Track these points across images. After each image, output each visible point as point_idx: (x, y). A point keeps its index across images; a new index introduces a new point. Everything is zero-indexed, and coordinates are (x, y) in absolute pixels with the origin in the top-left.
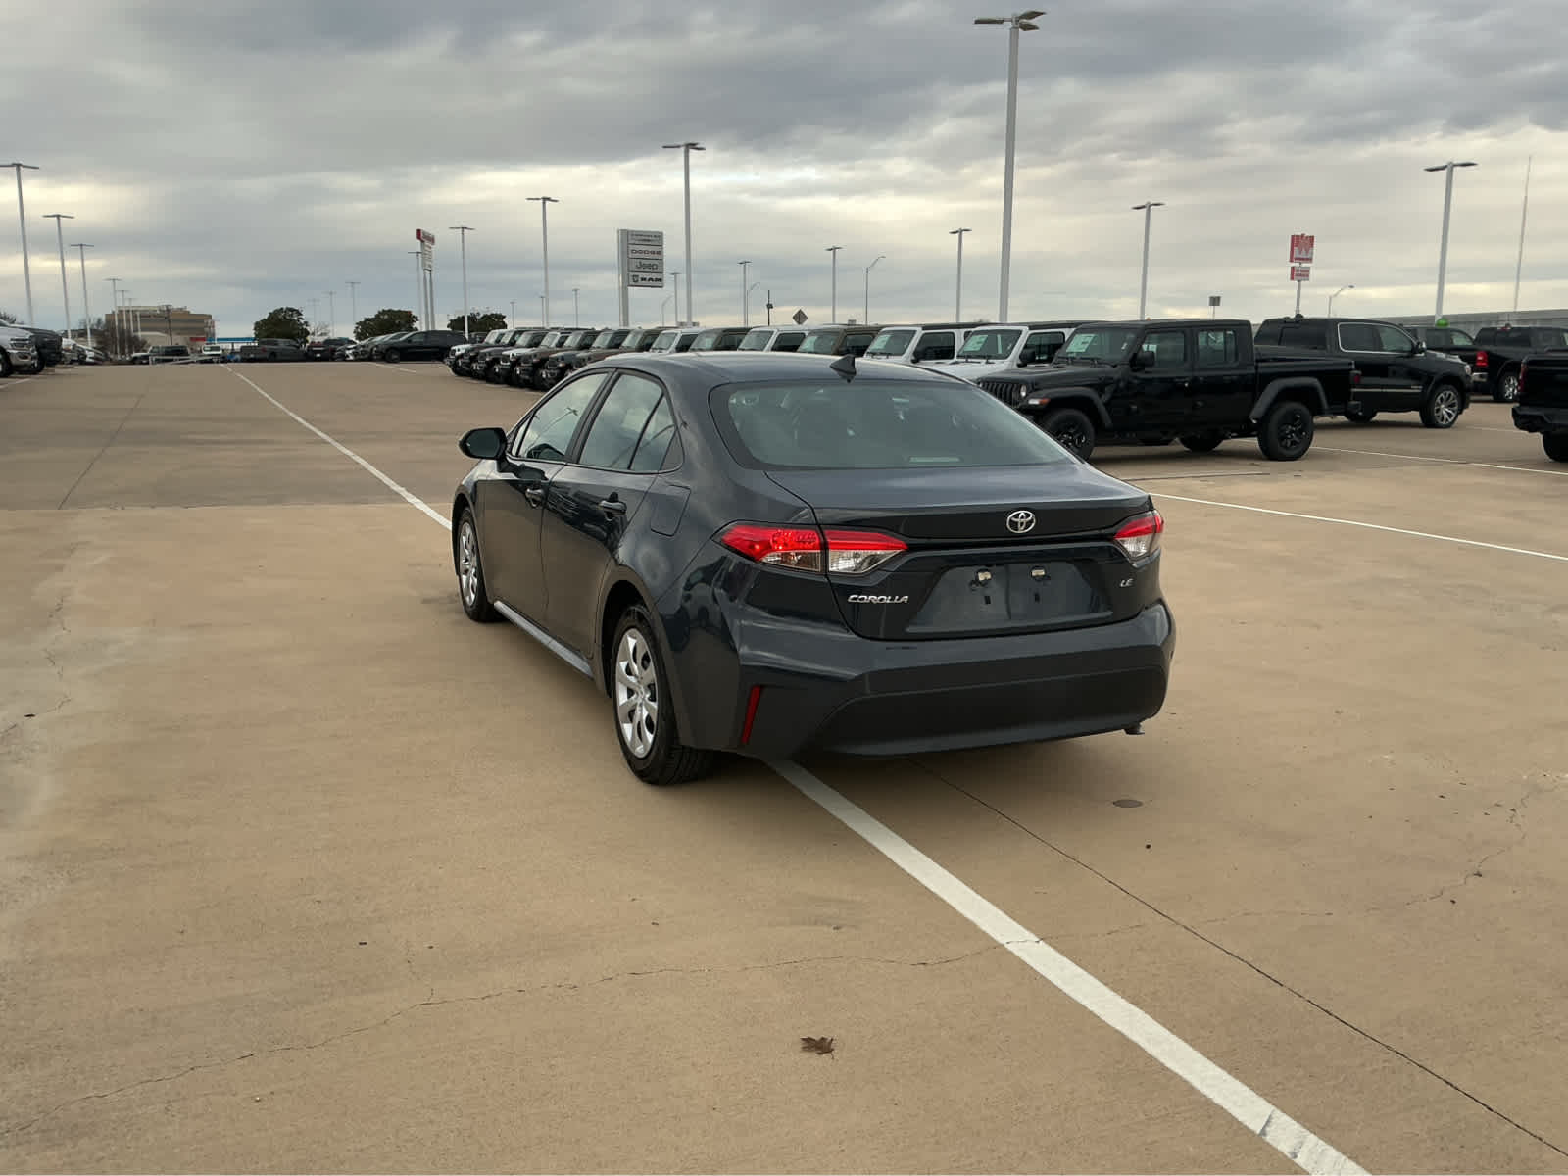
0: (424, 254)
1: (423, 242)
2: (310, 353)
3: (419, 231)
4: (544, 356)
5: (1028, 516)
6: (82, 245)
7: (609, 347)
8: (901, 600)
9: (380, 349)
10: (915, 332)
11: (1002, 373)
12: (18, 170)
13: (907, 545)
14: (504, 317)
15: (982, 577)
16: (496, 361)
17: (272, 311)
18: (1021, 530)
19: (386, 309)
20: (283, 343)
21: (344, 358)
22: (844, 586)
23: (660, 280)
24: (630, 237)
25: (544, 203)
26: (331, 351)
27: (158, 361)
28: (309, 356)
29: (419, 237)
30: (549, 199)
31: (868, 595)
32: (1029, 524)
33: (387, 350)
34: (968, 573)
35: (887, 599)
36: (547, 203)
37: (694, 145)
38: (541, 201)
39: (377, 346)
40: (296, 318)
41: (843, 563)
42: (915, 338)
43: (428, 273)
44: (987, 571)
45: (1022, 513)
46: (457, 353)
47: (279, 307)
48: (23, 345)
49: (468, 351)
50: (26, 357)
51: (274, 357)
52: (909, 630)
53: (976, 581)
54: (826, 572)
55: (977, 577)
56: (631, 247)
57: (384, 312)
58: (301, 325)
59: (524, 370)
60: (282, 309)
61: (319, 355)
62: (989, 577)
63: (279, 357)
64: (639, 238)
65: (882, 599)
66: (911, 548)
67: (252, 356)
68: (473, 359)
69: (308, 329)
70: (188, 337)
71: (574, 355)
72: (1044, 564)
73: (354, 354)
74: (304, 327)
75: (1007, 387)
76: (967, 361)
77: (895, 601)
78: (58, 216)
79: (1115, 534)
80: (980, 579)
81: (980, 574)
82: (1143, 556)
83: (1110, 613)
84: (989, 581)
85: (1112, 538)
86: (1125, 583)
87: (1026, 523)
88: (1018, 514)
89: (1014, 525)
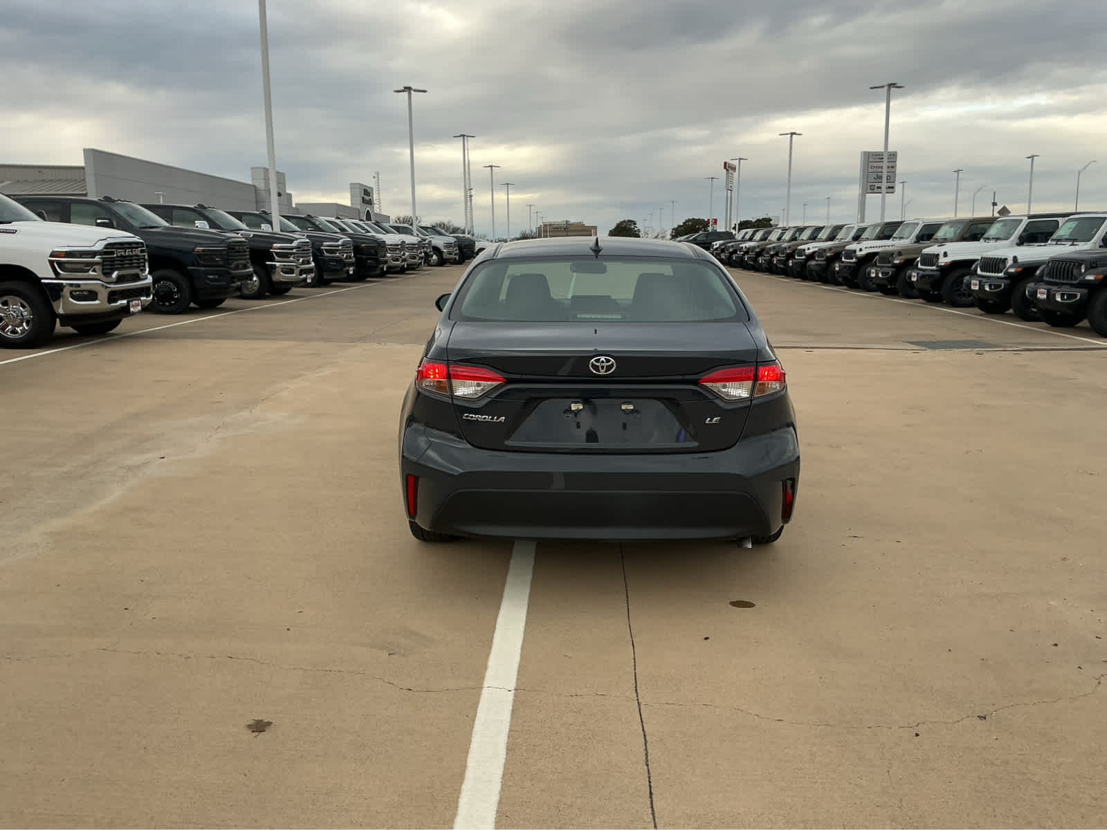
0: (729, 179)
1: (727, 170)
3: (725, 163)
4: (763, 247)
5: (608, 361)
7: (808, 240)
8: (499, 420)
10: (1021, 220)
11: (1069, 253)
13: (506, 378)
14: (771, 220)
15: (574, 407)
16: (735, 252)
17: (620, 222)
18: (602, 372)
19: (691, 218)
22: (463, 406)
23: (893, 188)
24: (870, 156)
25: (791, 137)
29: (725, 167)
30: (795, 133)
31: (475, 415)
32: (609, 368)
34: (560, 403)
35: (488, 418)
36: (794, 136)
37: (894, 84)
38: (789, 135)
40: (633, 227)
41: (464, 390)
42: (1021, 225)
43: (729, 192)
44: (579, 402)
45: (603, 359)
46: (715, 247)
48: (450, 247)
49: (721, 245)
50: (451, 254)
52: (509, 443)
53: (570, 410)
54: (452, 397)
55: (570, 408)
56: (871, 164)
57: (689, 220)
59: (750, 257)
60: (625, 221)
62: (580, 408)
64: (876, 157)
65: (485, 418)
66: (509, 381)
68: (723, 251)
71: (781, 246)
72: (634, 401)
75: (1070, 264)
76: (1057, 244)
77: (494, 420)
78: (491, 166)
79: (699, 379)
80: (573, 409)
81: (573, 405)
82: (742, 400)
83: (696, 444)
84: (581, 410)
85: (695, 383)
86: (711, 420)
87: (607, 366)
88: (599, 359)
89: (596, 368)
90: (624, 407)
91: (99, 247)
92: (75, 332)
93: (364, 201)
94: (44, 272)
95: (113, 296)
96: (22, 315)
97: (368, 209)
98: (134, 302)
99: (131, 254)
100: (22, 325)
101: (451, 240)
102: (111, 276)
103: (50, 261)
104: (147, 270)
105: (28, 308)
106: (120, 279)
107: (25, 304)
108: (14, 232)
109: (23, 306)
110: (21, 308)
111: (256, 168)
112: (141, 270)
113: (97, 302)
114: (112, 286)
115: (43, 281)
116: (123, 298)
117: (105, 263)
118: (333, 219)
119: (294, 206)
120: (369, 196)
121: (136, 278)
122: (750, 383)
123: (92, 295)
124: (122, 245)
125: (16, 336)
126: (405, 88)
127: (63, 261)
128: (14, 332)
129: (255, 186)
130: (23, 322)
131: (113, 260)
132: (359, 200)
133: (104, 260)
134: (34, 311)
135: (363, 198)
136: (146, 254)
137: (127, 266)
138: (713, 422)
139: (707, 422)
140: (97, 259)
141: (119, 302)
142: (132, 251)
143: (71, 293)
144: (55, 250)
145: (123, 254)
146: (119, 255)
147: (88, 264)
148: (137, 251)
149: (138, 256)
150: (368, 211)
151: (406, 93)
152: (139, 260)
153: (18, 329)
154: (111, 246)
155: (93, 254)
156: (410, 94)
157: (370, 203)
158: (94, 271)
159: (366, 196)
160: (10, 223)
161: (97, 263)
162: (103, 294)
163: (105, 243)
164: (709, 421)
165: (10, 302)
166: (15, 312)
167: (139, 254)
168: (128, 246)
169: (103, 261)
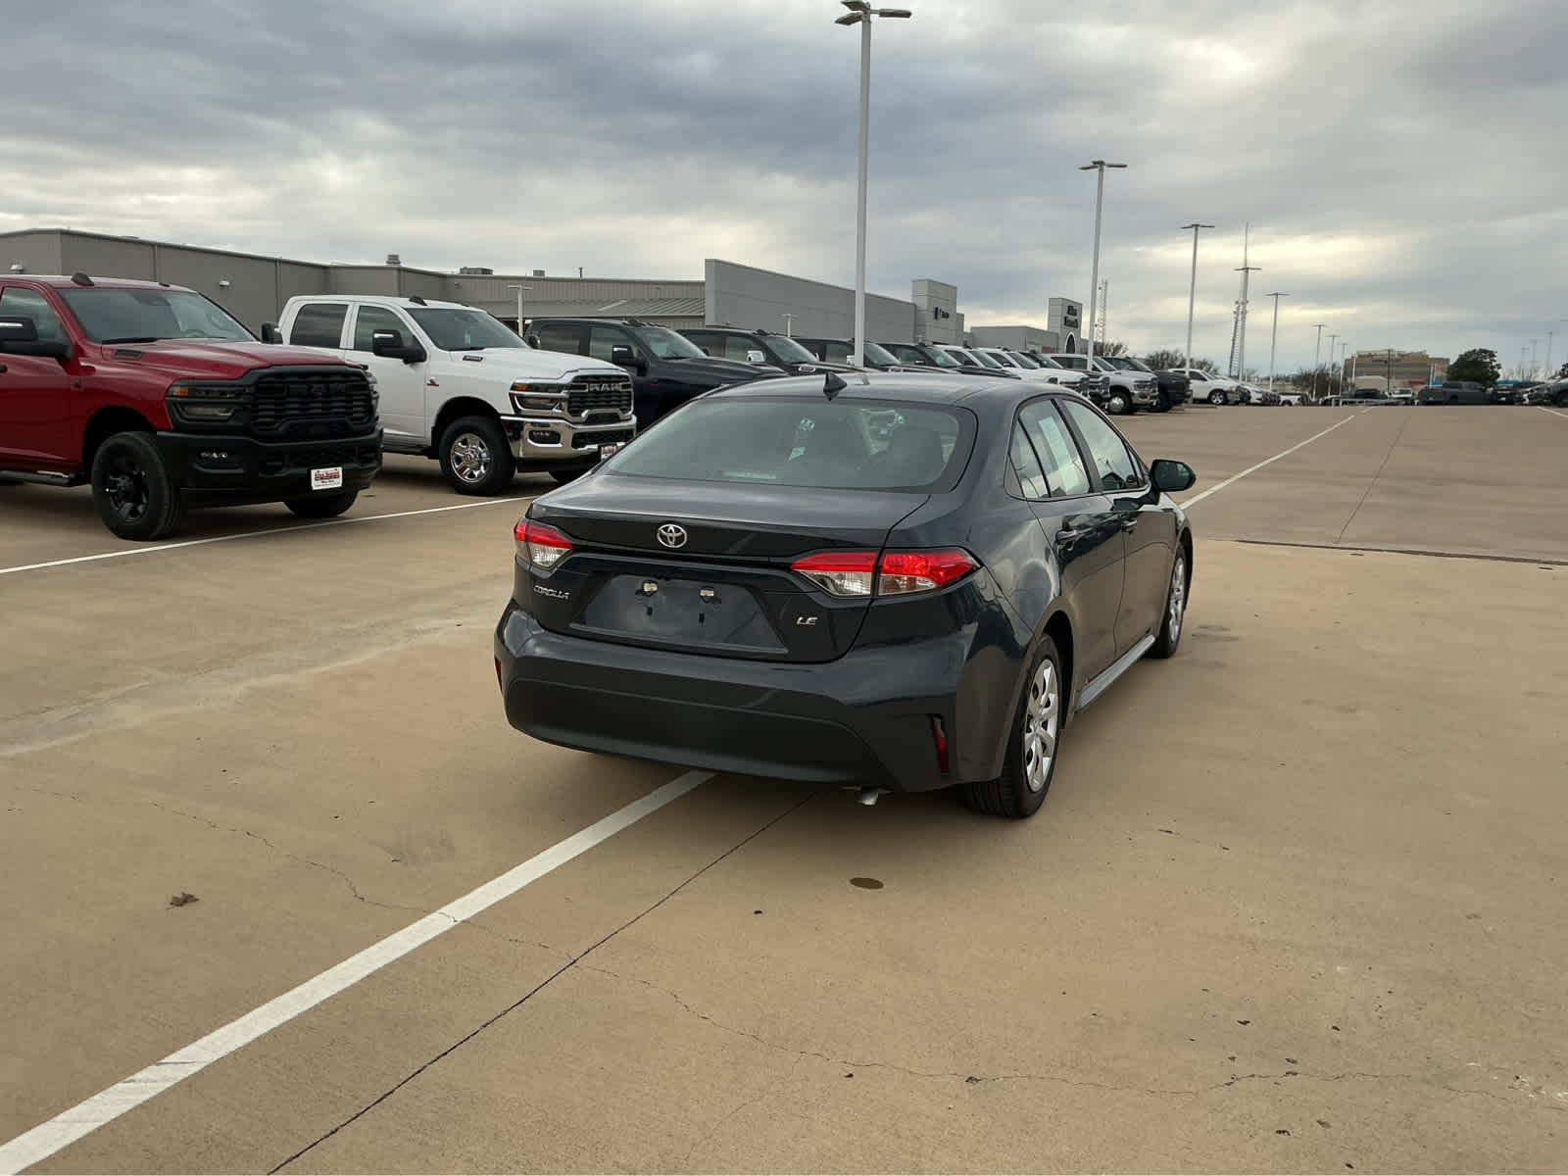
2: (1495, 398)
6: (1277, 295)
8: (564, 596)
9: (1551, 392)
12: (1196, 230)
13: (573, 545)
15: (647, 588)
17: (1463, 353)
18: (671, 545)
20: (1466, 387)
21: (1521, 401)
22: (536, 576)
26: (1512, 396)
27: (1344, 403)
28: (1494, 400)
31: (543, 588)
32: (679, 540)
33: (1560, 393)
34: (634, 582)
35: (554, 593)
39: (1548, 389)
40: (1488, 360)
41: (543, 556)
44: (653, 582)
45: (671, 527)
47: (1471, 349)
48: (1145, 386)
50: (1146, 397)
51: (1454, 400)
52: (573, 626)
53: (641, 591)
54: (531, 564)
55: (643, 589)
58: (1493, 367)
60: (1474, 350)
61: (1504, 399)
62: (655, 589)
63: (1460, 401)
65: (551, 593)
66: (576, 549)
67: (1431, 399)
69: (1500, 371)
70: (1406, 381)
72: (713, 585)
73: (1529, 397)
74: (1496, 369)
77: (559, 596)
78: (1247, 269)
79: (791, 564)
80: (646, 590)
81: (646, 585)
82: (861, 597)
83: (785, 651)
84: (655, 592)
85: (787, 568)
86: (803, 621)
87: (677, 538)
88: (667, 528)
89: (664, 538)
90: (703, 593)
91: (567, 379)
92: (556, 481)
93: (1067, 322)
94: (504, 407)
95: (579, 440)
96: (480, 457)
97: (1071, 333)
98: (606, 448)
99: (608, 389)
100: (479, 469)
101: (1149, 376)
102: (580, 416)
103: (510, 394)
104: (632, 408)
105: (486, 449)
106: (591, 420)
107: (484, 444)
108: (479, 360)
109: (482, 447)
110: (480, 449)
111: (919, 280)
112: (622, 410)
113: (559, 445)
114: (580, 427)
115: (502, 418)
116: (593, 443)
117: (573, 399)
118: (959, 348)
119: (967, 329)
120: (1075, 314)
121: (615, 418)
122: (868, 576)
123: (555, 437)
124: (597, 379)
125: (472, 481)
126: (1095, 163)
127: (526, 395)
128: (471, 475)
129: (915, 305)
130: (480, 465)
131: (584, 396)
132: (1060, 321)
133: (572, 396)
134: (492, 451)
135: (1066, 318)
136: (631, 390)
137: (603, 403)
138: (807, 623)
139: (798, 622)
140: (563, 394)
141: (587, 447)
142: (609, 386)
143: (531, 433)
144: (518, 381)
145: (598, 389)
146: (592, 389)
147: (552, 400)
148: (618, 387)
149: (619, 392)
150: (1071, 336)
151: (1096, 170)
152: (620, 397)
153: (476, 473)
154: (581, 381)
155: (559, 388)
156: (1101, 170)
157: (1076, 325)
158: (560, 408)
159: (1070, 315)
160: (481, 349)
161: (561, 399)
162: (567, 437)
163: (575, 374)
164: (802, 621)
165: (469, 440)
166: (472, 452)
167: (621, 390)
168: (605, 380)
169: (570, 398)
